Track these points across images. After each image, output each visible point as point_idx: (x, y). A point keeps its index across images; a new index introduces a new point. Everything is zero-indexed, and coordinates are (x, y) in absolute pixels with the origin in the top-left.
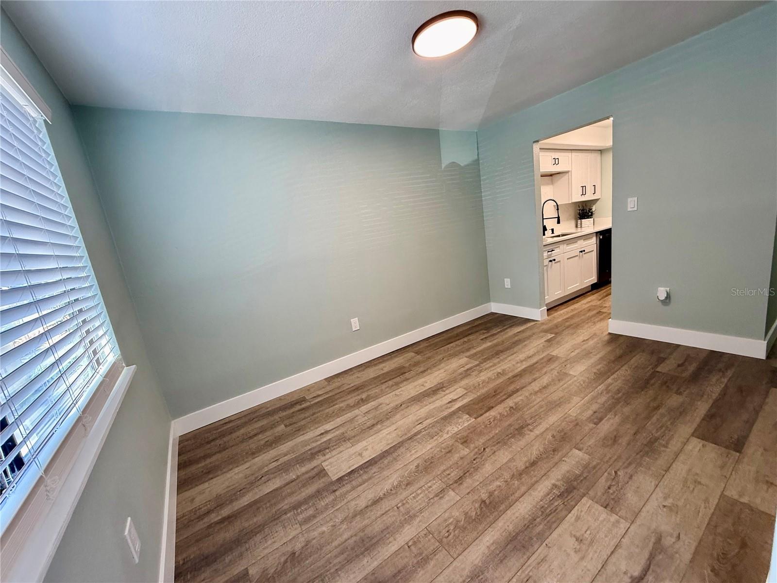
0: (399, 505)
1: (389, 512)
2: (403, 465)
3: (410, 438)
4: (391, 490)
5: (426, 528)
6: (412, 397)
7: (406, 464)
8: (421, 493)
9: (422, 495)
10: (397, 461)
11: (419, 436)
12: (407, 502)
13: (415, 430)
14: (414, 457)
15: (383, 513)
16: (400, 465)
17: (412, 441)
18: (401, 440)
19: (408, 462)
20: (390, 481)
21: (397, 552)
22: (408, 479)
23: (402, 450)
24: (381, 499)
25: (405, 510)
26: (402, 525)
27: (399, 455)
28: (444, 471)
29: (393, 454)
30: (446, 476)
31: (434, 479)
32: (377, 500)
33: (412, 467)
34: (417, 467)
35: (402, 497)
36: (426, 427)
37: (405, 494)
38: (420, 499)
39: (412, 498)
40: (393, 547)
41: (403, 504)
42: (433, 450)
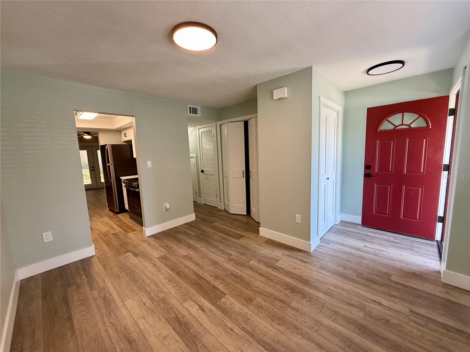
0: (315, 330)
1: (323, 336)
2: (282, 335)
3: (252, 335)
4: (306, 338)
5: (320, 314)
6: (187, 345)
7: (280, 333)
8: (300, 319)
9: (301, 319)
10: (279, 340)
11: (248, 328)
12: (310, 326)
13: (242, 333)
14: (271, 328)
15: (325, 339)
16: (282, 337)
17: (255, 332)
18: (255, 343)
19: (278, 332)
20: (299, 341)
21: (341, 325)
22: (292, 329)
23: (266, 339)
24: (317, 344)
25: (316, 326)
26: (325, 326)
27: (272, 340)
28: (278, 309)
29: (272, 345)
30: (282, 308)
31: (287, 314)
32: (318, 346)
33: (281, 328)
34: (280, 325)
35: (308, 330)
36: (237, 325)
37: (305, 328)
38: (304, 319)
39: (306, 324)
40: (341, 328)
41: (312, 328)
42: (261, 317)
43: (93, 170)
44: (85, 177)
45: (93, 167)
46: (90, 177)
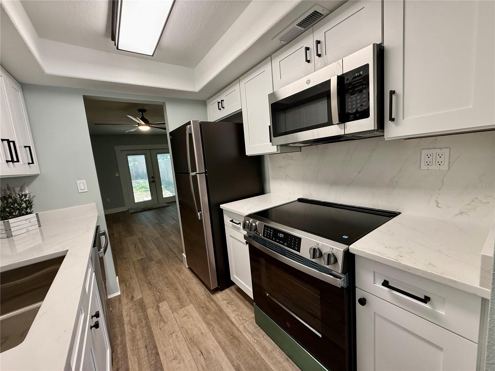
43: (153, 181)
44: (144, 189)
45: (153, 178)
46: (149, 189)
